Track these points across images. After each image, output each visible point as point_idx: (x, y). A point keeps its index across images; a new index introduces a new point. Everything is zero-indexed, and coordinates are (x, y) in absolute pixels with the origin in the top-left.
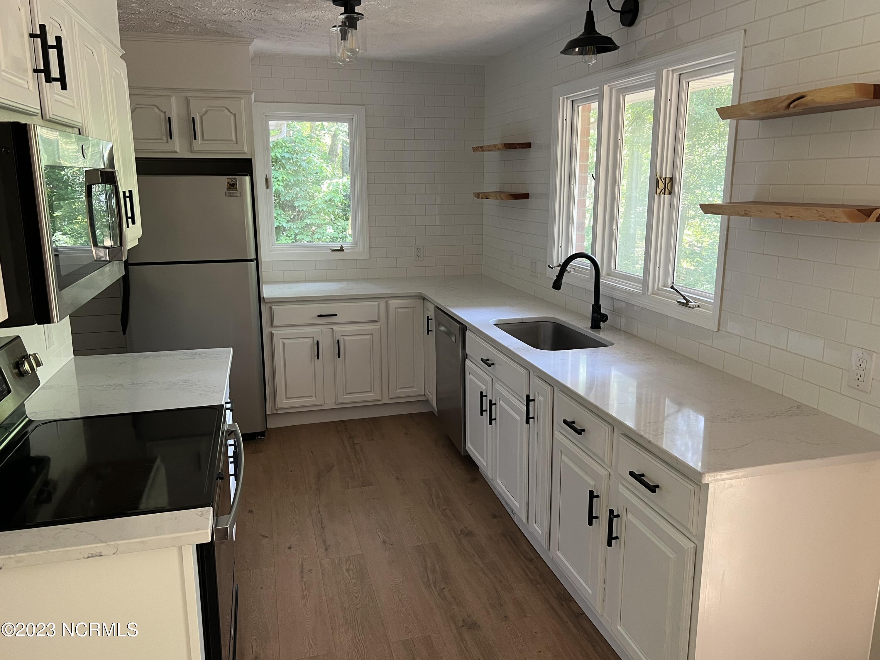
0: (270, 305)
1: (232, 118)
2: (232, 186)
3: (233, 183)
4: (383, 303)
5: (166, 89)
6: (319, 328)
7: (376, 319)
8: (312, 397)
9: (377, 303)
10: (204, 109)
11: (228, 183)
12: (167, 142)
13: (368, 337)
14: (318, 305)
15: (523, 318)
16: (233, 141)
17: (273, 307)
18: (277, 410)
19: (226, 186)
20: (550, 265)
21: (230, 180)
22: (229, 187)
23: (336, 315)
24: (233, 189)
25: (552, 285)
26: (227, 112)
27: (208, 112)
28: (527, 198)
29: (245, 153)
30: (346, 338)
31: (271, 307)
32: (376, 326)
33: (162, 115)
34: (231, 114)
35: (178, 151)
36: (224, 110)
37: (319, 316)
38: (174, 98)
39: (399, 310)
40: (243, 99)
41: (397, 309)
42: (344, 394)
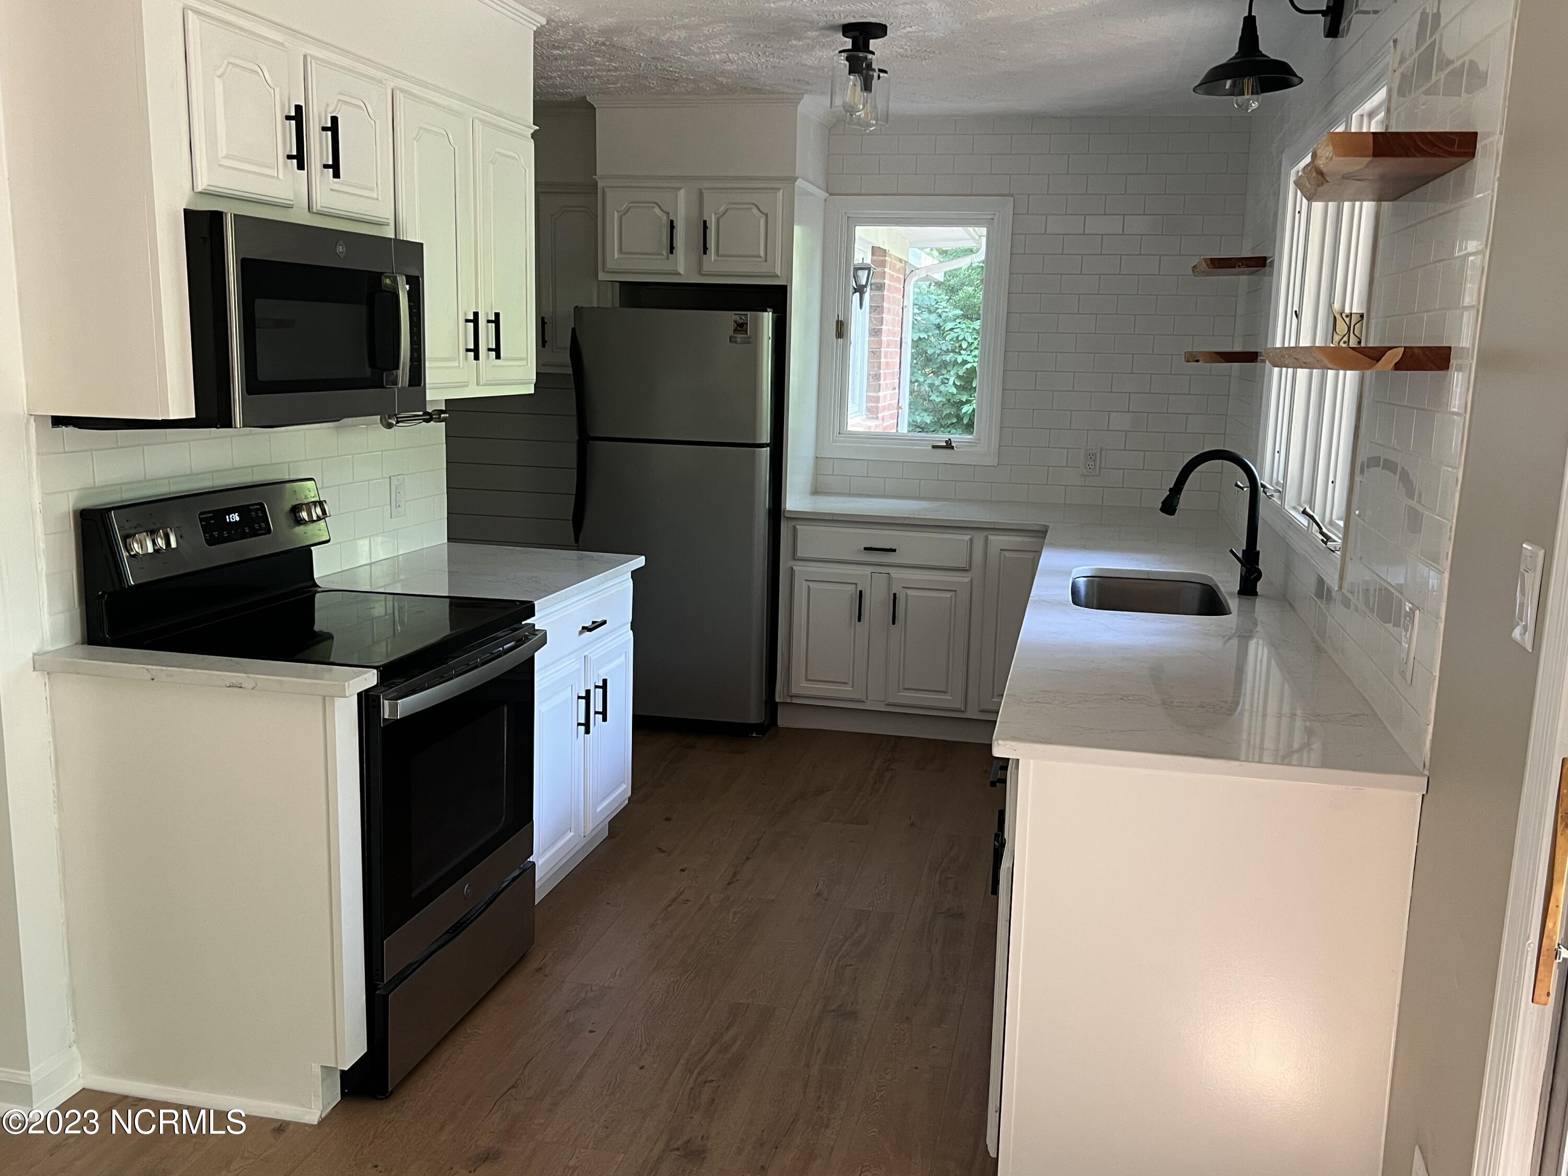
0: (793, 523)
1: (763, 221)
2: (741, 327)
3: (742, 321)
4: (979, 538)
5: (672, 178)
6: (868, 570)
7: (963, 565)
8: (847, 686)
9: (967, 538)
10: (722, 208)
11: (735, 322)
12: (668, 258)
13: (948, 595)
14: (869, 531)
15: (1149, 571)
16: (761, 257)
17: (798, 527)
18: (791, 696)
19: (732, 326)
20: (1239, 483)
21: (737, 318)
22: (736, 328)
23: (894, 550)
24: (740, 331)
25: (1161, 505)
26: (755, 211)
27: (729, 211)
28: (1252, 361)
29: (777, 276)
30: (909, 592)
31: (795, 527)
32: (965, 579)
33: (664, 218)
34: (761, 215)
35: (682, 272)
36: (751, 208)
37: (866, 549)
38: (683, 190)
39: (1008, 554)
40: (781, 191)
41: (1003, 553)
42: (901, 688)
